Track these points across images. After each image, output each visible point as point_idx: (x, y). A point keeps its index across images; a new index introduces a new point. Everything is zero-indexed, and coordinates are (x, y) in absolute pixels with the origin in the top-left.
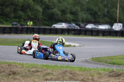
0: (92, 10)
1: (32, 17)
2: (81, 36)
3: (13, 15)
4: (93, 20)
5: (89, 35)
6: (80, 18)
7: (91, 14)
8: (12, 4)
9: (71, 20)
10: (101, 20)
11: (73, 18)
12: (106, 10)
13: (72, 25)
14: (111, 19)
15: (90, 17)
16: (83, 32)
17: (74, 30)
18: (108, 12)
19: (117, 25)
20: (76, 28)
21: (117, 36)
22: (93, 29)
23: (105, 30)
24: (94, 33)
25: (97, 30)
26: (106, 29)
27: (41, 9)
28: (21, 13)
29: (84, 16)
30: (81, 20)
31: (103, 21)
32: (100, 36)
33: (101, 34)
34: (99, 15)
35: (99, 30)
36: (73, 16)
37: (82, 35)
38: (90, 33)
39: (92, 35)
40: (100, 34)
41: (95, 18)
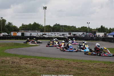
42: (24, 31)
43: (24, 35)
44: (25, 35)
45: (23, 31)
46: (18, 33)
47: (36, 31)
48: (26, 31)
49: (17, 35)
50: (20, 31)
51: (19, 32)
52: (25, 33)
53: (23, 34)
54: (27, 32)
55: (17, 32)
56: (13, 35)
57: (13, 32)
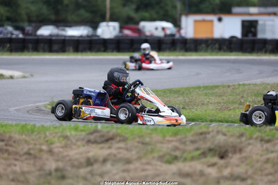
2: (26, 53)
4: (53, 17)
5: (44, 51)
6: (23, 12)
9: (4, 18)
10: (70, 17)
11: (8, 14)
13: (6, 29)
14: (94, 12)
16: (30, 46)
17: (10, 40)
19: (108, 26)
20: (14, 36)
21: (108, 52)
22: (54, 38)
23: (81, 39)
24: (55, 47)
25: (63, 38)
26: (81, 36)
29: (33, 8)
30: (25, 17)
32: (69, 51)
33: (71, 49)
34: (67, 6)
35: (67, 38)
36: (7, 8)
37: (29, 51)
38: (46, 46)
39: (51, 50)
40: (67, 48)
41: (57, 13)
42: (263, 10)
43: (260, 36)
44: (264, 31)
45: (253, 10)
46: (220, 20)
48: (271, 10)
50: (236, 10)
51: (226, 19)
52: (262, 20)
57: (191, 18)
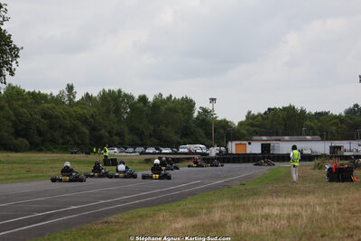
0: (138, 129)
1: (80, 142)
3: (61, 141)
4: (140, 142)
7: (137, 134)
8: (60, 127)
12: (152, 127)
15: (136, 138)
18: (154, 130)
27: (87, 132)
28: (68, 137)
31: (149, 142)
41: (142, 140)
42: (269, 138)
45: (264, 138)
46: (250, 144)
47: (308, 137)
48: (273, 138)
49: (248, 152)
50: (255, 138)
51: (253, 143)
52: (272, 143)
53: (265, 148)
54: (279, 140)
55: (247, 143)
56: (234, 152)
57: (234, 143)
